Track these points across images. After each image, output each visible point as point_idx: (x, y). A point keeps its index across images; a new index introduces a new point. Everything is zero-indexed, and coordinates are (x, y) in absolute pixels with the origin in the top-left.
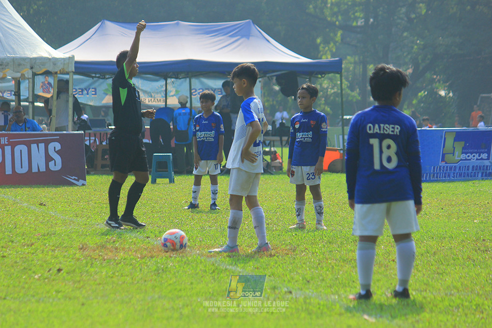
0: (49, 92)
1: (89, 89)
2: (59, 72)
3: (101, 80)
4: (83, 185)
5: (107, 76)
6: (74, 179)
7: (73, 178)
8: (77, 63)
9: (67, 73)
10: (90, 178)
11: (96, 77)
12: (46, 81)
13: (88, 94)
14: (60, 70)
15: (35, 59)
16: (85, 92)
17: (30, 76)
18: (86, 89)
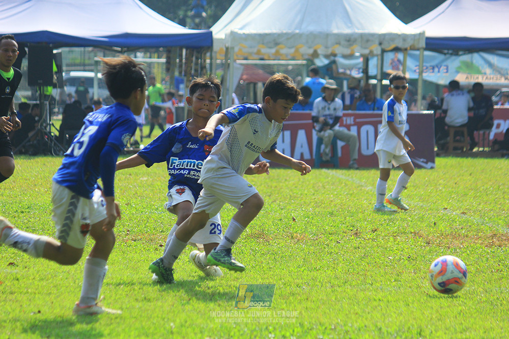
0: (398, 69)
1: (441, 67)
2: (409, 48)
3: (454, 57)
4: (432, 168)
5: (461, 53)
6: (423, 162)
7: (422, 160)
8: (428, 39)
9: (418, 49)
10: (439, 161)
11: (448, 53)
12: (396, 57)
13: (439, 72)
14: (411, 47)
15: (384, 35)
16: (436, 70)
17: (379, 52)
18: (437, 66)
